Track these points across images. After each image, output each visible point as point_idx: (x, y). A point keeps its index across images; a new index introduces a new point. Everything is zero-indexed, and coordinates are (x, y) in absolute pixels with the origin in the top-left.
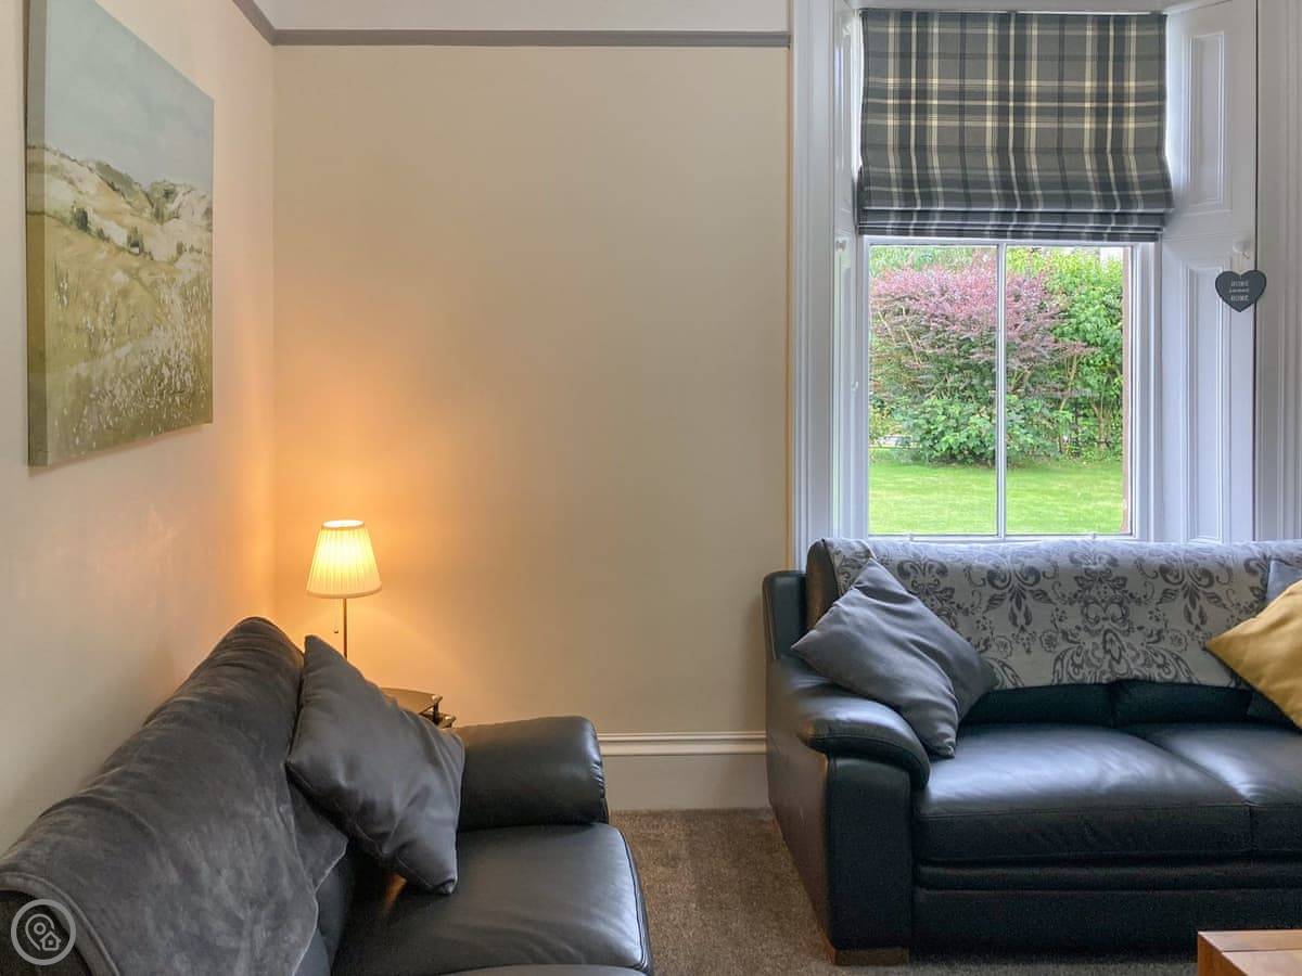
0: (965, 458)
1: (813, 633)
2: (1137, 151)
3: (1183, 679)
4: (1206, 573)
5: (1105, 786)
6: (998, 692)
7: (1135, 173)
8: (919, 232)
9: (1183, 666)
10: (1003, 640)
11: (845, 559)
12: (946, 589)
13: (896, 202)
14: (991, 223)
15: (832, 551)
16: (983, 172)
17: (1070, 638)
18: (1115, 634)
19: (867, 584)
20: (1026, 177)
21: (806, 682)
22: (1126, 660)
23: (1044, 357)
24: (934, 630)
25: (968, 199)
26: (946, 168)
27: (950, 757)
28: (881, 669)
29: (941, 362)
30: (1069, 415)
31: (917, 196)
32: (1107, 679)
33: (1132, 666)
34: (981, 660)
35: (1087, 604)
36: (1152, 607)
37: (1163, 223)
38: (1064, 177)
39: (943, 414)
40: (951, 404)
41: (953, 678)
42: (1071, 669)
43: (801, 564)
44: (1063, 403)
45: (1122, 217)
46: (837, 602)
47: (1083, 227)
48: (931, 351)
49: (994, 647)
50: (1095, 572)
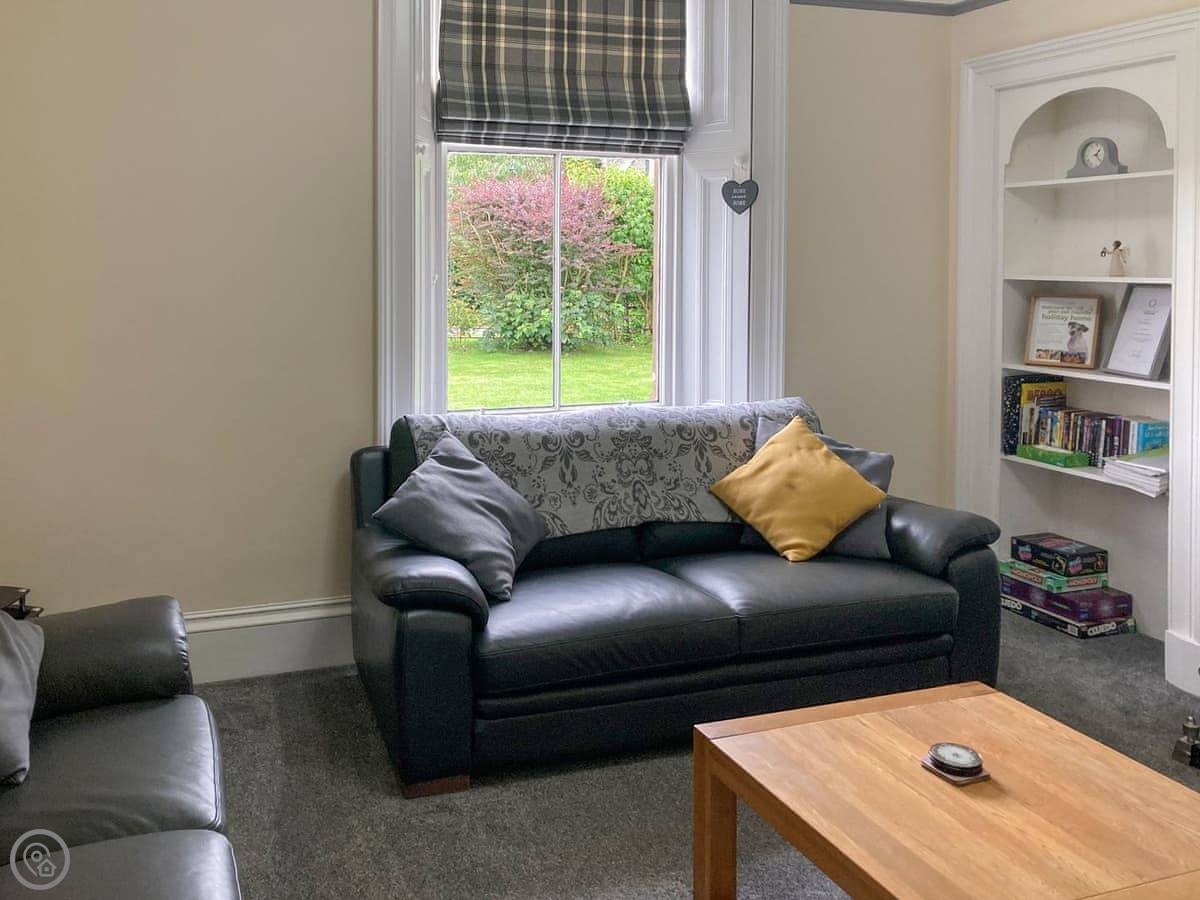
0: (540, 345)
1: (393, 500)
2: (665, 77)
3: (693, 518)
4: (712, 430)
5: (631, 611)
6: (550, 540)
7: (662, 96)
8: (489, 141)
9: (693, 506)
10: (553, 495)
11: (423, 433)
12: (508, 454)
13: (469, 113)
14: (549, 135)
15: (412, 426)
16: (542, 90)
17: (607, 489)
18: (643, 485)
19: (441, 453)
20: (577, 96)
21: (385, 545)
22: (651, 507)
23: (602, 257)
24: (498, 491)
25: (530, 113)
26: (513, 85)
27: (507, 600)
28: (451, 528)
29: (519, 262)
30: (622, 309)
31: (487, 109)
32: (636, 522)
33: (655, 510)
34: (535, 513)
35: (621, 461)
36: (670, 459)
37: (684, 139)
38: (607, 97)
39: (521, 307)
40: (528, 298)
41: (513, 531)
42: (607, 516)
43: (385, 440)
44: (617, 297)
45: (653, 133)
46: (414, 472)
47: (623, 141)
48: (512, 253)
49: (547, 501)
50: (627, 433)
